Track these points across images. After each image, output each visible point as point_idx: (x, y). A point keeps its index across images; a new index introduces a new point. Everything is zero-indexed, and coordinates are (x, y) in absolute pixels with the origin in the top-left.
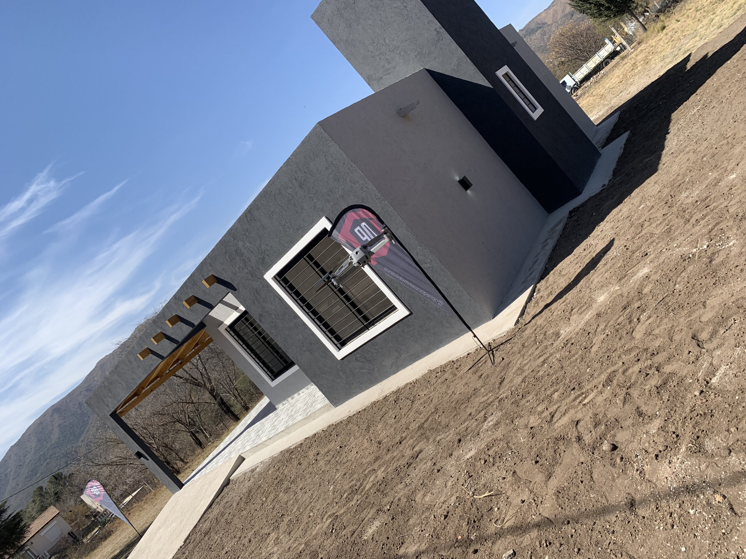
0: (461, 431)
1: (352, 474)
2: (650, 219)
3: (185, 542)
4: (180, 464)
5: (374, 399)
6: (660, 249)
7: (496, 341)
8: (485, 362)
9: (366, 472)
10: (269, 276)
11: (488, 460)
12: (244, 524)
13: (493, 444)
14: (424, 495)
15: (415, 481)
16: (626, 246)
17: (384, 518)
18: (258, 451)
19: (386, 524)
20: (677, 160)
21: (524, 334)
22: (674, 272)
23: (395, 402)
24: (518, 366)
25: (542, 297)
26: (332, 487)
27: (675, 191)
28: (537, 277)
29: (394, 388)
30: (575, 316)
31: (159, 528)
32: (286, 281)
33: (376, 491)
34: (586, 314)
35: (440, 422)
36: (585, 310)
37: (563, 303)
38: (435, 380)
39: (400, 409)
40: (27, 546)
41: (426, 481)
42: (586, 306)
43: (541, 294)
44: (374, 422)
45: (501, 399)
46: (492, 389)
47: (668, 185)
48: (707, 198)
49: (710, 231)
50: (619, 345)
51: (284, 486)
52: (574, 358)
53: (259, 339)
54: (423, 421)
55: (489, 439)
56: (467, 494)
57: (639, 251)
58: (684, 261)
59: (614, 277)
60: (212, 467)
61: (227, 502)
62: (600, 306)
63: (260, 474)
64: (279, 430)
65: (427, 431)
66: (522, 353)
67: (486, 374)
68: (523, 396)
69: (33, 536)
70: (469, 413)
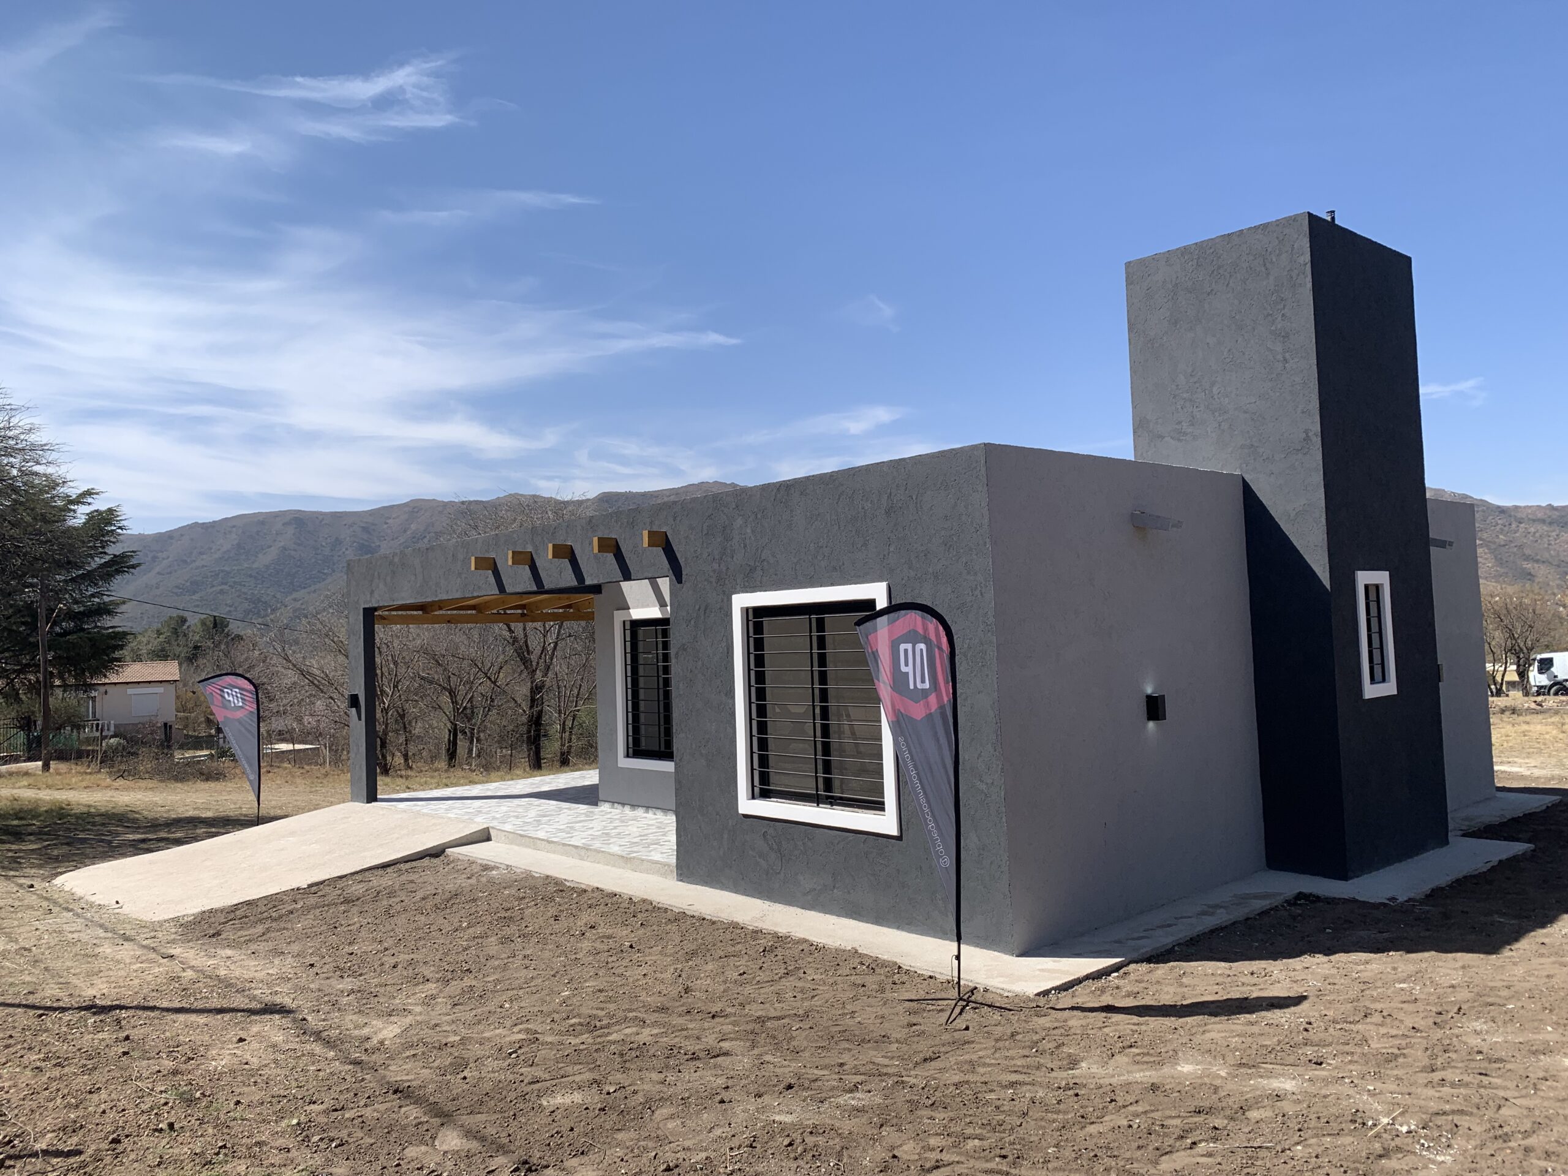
0: (805, 1076)
1: (610, 999)
2: (1389, 1015)
3: (310, 886)
4: (399, 760)
5: (740, 918)
6: (1344, 1075)
7: (988, 995)
8: (942, 1010)
9: (631, 1015)
10: (742, 601)
11: (795, 1146)
12: (407, 934)
13: (824, 1132)
14: (672, 1117)
15: (680, 1087)
16: (1310, 1023)
17: (592, 1098)
18: (518, 845)
19: (587, 1108)
20: (1536, 961)
21: (1035, 1019)
22: (1320, 1125)
23: (764, 951)
24: (974, 1057)
25: (1118, 988)
26: (567, 993)
27: (1474, 1007)
28: (1143, 950)
29: (782, 930)
30: (1125, 1059)
31: (292, 833)
32: (758, 628)
33: (617, 1052)
34: (1142, 1070)
35: (792, 1038)
36: (1147, 1063)
37: (1134, 1024)
38: (848, 972)
39: (761, 968)
40: (95, 691)
41: (692, 1100)
42: (1155, 1059)
43: (1121, 982)
44: (708, 955)
45: (903, 1082)
46: (906, 1057)
47: (1475, 990)
48: (1499, 1060)
49: (1438, 1114)
50: (1128, 1155)
51: (507, 931)
52: (1055, 1116)
53: (658, 676)
54: (773, 1014)
55: (828, 1121)
56: (724, 1165)
57: (1316, 1048)
58: (1351, 1121)
59: (1238, 1053)
60: (436, 810)
61: (412, 882)
62: (1173, 1078)
63: (491, 882)
64: (573, 839)
65: (763, 1035)
66: (1000, 1044)
67: (922, 1028)
68: (933, 1104)
69: (115, 684)
70: (842, 1061)
